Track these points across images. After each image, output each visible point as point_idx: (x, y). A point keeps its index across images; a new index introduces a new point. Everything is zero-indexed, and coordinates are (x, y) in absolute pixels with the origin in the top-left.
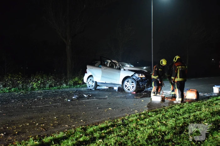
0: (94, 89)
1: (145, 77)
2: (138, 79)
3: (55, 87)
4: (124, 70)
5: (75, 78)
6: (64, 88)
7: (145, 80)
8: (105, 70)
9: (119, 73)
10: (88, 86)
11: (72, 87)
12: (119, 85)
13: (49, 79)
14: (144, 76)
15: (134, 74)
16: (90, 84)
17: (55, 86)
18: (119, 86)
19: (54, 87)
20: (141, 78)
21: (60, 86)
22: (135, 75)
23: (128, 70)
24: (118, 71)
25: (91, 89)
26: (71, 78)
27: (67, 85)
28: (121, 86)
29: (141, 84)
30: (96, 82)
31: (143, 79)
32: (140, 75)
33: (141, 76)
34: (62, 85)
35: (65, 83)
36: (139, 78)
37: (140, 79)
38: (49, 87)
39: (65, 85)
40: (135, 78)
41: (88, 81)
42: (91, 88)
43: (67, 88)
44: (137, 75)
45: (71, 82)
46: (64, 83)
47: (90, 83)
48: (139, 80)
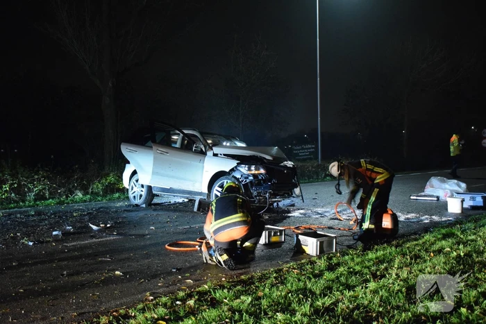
0: (144, 206)
1: (266, 174)
2: (247, 178)
3: (53, 199)
4: (215, 155)
5: (108, 175)
6: (76, 202)
7: (265, 181)
8: (162, 156)
9: (201, 164)
10: (131, 195)
11: (99, 198)
12: (201, 194)
13: (34, 180)
14: (262, 171)
15: (236, 167)
16: (136, 193)
17: (52, 196)
18: (202, 197)
19: (49, 198)
20: (255, 176)
21: (67, 197)
22: (239, 168)
23: (224, 155)
24: (199, 157)
25: (137, 205)
26: (98, 177)
27: (86, 194)
28: (206, 198)
29: (255, 193)
30: (150, 188)
31: (260, 178)
32: (253, 168)
33: (256, 170)
34: (72, 193)
35: (80, 190)
36: (248, 175)
37: (251, 178)
38: (35, 200)
39: (79, 195)
40: (238, 176)
41: (132, 184)
42: (138, 201)
43: (85, 201)
44: (244, 169)
45: (98, 186)
46: (76, 189)
47: (135, 189)
48: (251, 182)
